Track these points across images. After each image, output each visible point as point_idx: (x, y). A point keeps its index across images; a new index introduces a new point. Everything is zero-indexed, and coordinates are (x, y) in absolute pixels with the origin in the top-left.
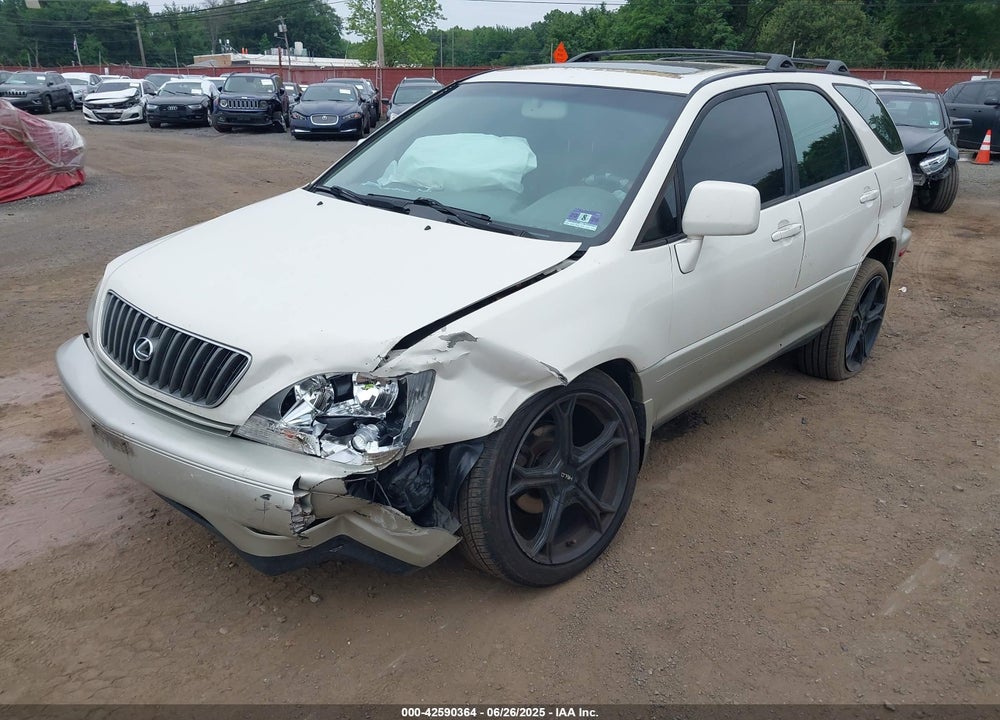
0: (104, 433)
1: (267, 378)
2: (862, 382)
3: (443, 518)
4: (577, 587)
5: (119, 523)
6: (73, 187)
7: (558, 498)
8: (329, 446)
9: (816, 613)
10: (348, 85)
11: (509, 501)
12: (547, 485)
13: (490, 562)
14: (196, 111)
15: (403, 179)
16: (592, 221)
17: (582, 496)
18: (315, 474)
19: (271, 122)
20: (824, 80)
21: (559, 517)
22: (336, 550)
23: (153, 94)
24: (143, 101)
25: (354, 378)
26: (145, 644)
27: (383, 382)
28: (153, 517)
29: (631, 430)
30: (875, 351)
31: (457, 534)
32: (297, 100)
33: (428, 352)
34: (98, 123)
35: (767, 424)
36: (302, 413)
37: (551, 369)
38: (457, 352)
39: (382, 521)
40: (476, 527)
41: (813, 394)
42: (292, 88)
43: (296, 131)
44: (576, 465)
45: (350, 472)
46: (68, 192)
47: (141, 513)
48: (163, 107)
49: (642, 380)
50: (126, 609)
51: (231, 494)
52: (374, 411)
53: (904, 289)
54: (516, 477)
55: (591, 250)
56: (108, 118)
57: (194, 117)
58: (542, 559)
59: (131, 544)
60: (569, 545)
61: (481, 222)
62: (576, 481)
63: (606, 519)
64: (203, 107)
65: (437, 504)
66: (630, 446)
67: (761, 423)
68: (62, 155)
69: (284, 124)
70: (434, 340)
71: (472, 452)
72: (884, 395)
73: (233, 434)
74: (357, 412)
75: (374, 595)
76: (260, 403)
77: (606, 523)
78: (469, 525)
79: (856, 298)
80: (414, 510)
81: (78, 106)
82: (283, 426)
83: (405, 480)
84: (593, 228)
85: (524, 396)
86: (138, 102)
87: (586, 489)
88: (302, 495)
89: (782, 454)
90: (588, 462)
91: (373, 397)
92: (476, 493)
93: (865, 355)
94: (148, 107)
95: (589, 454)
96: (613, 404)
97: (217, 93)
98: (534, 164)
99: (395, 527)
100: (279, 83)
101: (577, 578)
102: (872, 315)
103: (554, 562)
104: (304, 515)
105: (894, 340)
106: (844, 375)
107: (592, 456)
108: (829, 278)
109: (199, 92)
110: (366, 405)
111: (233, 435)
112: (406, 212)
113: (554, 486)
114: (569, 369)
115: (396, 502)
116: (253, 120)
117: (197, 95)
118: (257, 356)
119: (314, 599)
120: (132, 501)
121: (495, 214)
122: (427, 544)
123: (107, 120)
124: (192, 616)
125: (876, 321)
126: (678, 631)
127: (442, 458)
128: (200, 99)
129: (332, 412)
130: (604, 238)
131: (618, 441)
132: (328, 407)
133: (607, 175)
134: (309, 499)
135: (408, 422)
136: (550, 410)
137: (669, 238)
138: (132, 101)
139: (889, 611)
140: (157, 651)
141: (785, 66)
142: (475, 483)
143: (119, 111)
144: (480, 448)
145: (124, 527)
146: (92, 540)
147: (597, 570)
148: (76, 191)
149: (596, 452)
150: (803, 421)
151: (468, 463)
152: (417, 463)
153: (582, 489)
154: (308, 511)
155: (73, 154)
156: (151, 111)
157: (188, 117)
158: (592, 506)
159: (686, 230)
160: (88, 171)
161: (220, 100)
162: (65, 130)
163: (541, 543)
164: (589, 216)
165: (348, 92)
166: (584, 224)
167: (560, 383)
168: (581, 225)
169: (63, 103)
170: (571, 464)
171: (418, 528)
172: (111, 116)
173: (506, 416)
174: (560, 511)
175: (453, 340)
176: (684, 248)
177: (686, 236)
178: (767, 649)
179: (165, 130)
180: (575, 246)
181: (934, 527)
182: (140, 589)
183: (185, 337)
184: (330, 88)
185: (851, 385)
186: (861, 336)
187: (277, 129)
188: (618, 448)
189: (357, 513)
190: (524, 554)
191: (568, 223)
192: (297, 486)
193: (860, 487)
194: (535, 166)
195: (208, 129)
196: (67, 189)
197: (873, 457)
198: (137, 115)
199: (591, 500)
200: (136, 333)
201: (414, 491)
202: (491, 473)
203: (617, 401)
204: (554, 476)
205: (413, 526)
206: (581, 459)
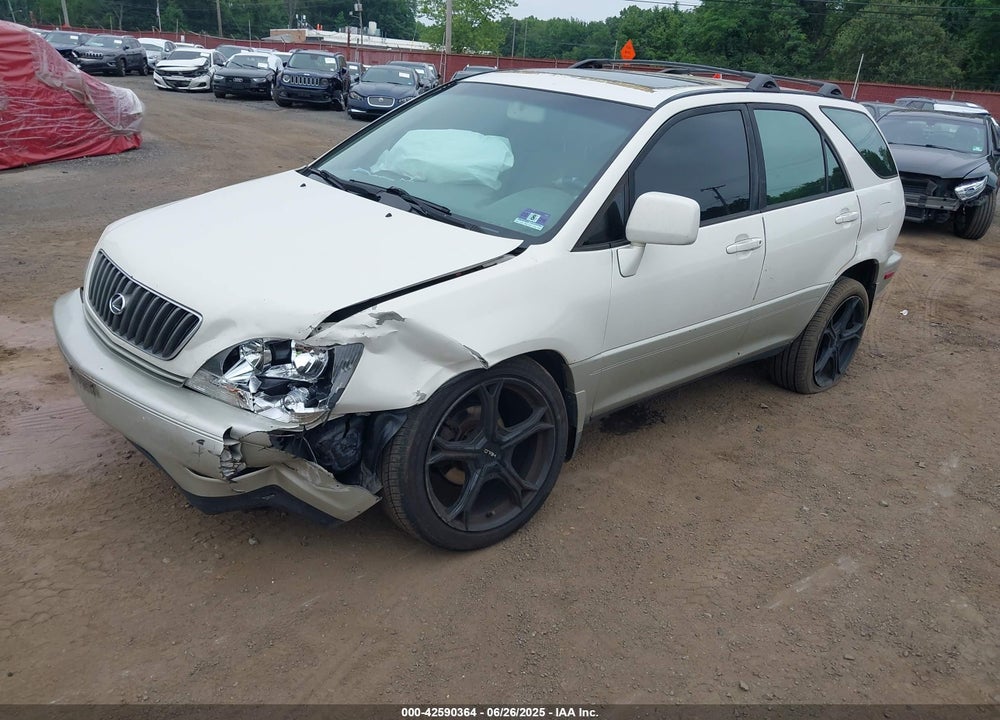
0: (79, 376)
1: (214, 338)
2: (831, 398)
3: (368, 480)
4: (492, 555)
5: (98, 460)
6: (128, 150)
7: (479, 471)
8: (261, 403)
9: (705, 600)
10: (409, 69)
11: (427, 468)
12: (468, 458)
13: (406, 522)
14: (259, 84)
15: (392, 168)
16: (539, 222)
17: (503, 471)
18: (245, 426)
19: (330, 100)
20: (810, 103)
21: (477, 489)
22: (268, 498)
23: (222, 65)
24: (211, 71)
25: (293, 345)
26: (95, 564)
27: (317, 350)
28: (128, 458)
29: (559, 417)
30: (852, 367)
31: (378, 494)
32: (357, 80)
33: (357, 327)
34: (167, 90)
35: (721, 428)
36: (242, 371)
37: (474, 352)
38: (386, 329)
39: (307, 475)
40: (395, 489)
41: (776, 404)
42: (356, 68)
43: (353, 110)
44: (501, 443)
45: (276, 427)
46: (123, 155)
47: (119, 453)
48: (229, 78)
49: (573, 372)
50: (87, 533)
51: (172, 436)
52: (308, 375)
53: (905, 312)
54: (436, 448)
55: (532, 248)
56: (177, 85)
57: (257, 90)
58: (458, 525)
59: (105, 479)
60: (489, 516)
61: (439, 214)
62: (499, 458)
63: (528, 496)
64: (267, 81)
65: (362, 466)
66: (557, 430)
67: (716, 427)
68: (122, 119)
69: (343, 103)
70: (363, 317)
71: (396, 422)
72: (847, 411)
73: (183, 385)
74: (294, 376)
75: (307, 544)
76: (206, 360)
77: (527, 500)
78: (389, 487)
79: (828, 315)
80: (339, 469)
81: (150, 72)
82: (224, 381)
83: (332, 441)
84: (539, 228)
85: (448, 375)
86: (207, 72)
87: (509, 465)
88: (232, 443)
89: (726, 457)
90: (514, 441)
91: (309, 364)
92: (397, 458)
93: (839, 373)
94: (215, 77)
95: (514, 435)
96: (543, 393)
97: (281, 68)
98: (510, 163)
99: (319, 481)
100: (342, 63)
101: (493, 547)
102: (849, 334)
103: (470, 530)
104: (235, 462)
105: (877, 360)
106: (812, 389)
107: (517, 436)
108: (794, 294)
109: (265, 66)
110: (302, 371)
111: (185, 387)
112: (376, 199)
113: (476, 461)
114: (491, 355)
115: (322, 460)
116: (312, 97)
117: (263, 68)
118: (207, 319)
119: (252, 541)
120: (113, 442)
121: (456, 207)
122: (350, 500)
123: (176, 87)
124: (141, 546)
125: (852, 339)
126: (571, 603)
127: (369, 424)
128: (265, 73)
129: (271, 373)
130: (546, 237)
131: (544, 426)
132: (267, 369)
133: (574, 179)
134: (239, 448)
135: (335, 389)
136: (478, 390)
137: (613, 243)
138: (201, 71)
139: (775, 605)
140: (106, 571)
141: (768, 87)
142: (396, 449)
143: (188, 79)
144: (403, 419)
145: (101, 464)
146: (70, 472)
147: (515, 543)
148: (131, 155)
149: (522, 433)
150: (759, 429)
151: (391, 429)
152: (344, 426)
153: (504, 466)
154: (238, 458)
155: (132, 118)
156: (217, 81)
157: (252, 89)
158: (512, 482)
159: (629, 236)
160: (145, 136)
161: (283, 75)
162: (127, 95)
163: (457, 510)
164: (538, 217)
165: (407, 76)
166: (533, 224)
167: (481, 366)
168: (528, 224)
169: (135, 67)
170: (494, 442)
171: (340, 484)
172: (180, 83)
173: (429, 391)
174: (480, 483)
175: (382, 319)
176: (625, 253)
177: (629, 243)
178: (648, 627)
179: (228, 101)
180: (517, 243)
181: (847, 536)
182: (102, 518)
183: (152, 296)
184: (390, 71)
185: (818, 400)
186: (834, 353)
187: (335, 107)
188: (546, 432)
189: (285, 465)
190: (440, 518)
191: (518, 221)
192: (228, 434)
193: (790, 494)
194: (512, 165)
195: (270, 102)
196: (123, 152)
197: (812, 468)
198: (204, 84)
199: (513, 476)
200: (114, 289)
201: (340, 451)
202: (411, 442)
203: (544, 388)
204: (475, 451)
205: (335, 483)
206: (506, 439)
